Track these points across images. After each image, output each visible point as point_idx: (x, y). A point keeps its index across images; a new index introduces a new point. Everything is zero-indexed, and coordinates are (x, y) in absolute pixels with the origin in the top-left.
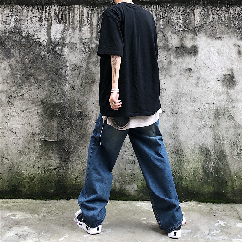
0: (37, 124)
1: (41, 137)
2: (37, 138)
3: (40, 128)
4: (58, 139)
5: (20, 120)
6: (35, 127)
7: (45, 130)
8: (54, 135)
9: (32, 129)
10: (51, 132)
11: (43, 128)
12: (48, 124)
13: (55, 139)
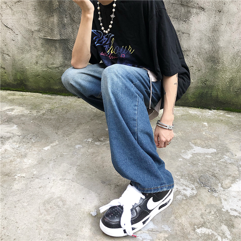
0: (34, 20)
1: (42, 35)
2: (37, 35)
3: (39, 24)
4: (61, 38)
5: (13, 14)
6: (33, 23)
7: (45, 27)
8: (55, 33)
9: (30, 25)
10: (52, 30)
11: (43, 25)
12: (47, 21)
13: (58, 37)
